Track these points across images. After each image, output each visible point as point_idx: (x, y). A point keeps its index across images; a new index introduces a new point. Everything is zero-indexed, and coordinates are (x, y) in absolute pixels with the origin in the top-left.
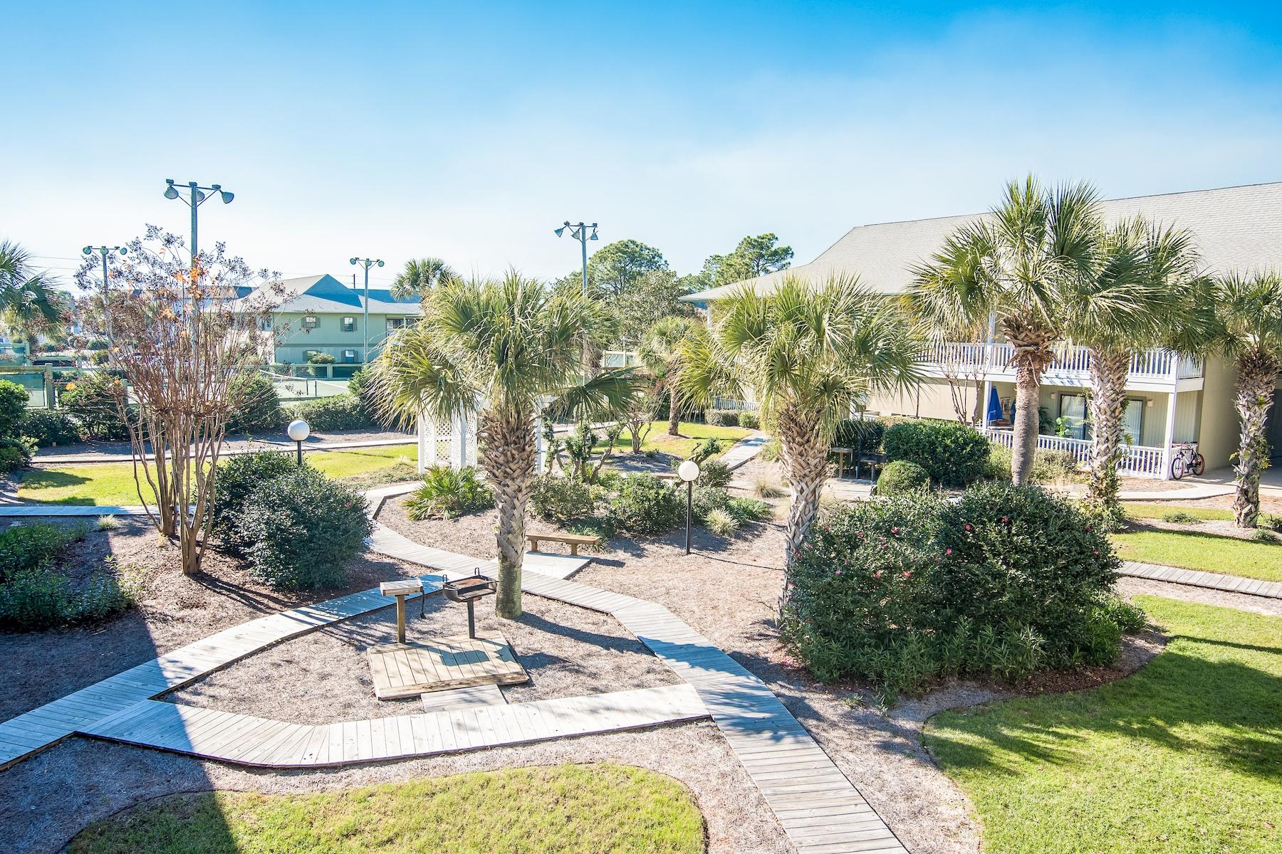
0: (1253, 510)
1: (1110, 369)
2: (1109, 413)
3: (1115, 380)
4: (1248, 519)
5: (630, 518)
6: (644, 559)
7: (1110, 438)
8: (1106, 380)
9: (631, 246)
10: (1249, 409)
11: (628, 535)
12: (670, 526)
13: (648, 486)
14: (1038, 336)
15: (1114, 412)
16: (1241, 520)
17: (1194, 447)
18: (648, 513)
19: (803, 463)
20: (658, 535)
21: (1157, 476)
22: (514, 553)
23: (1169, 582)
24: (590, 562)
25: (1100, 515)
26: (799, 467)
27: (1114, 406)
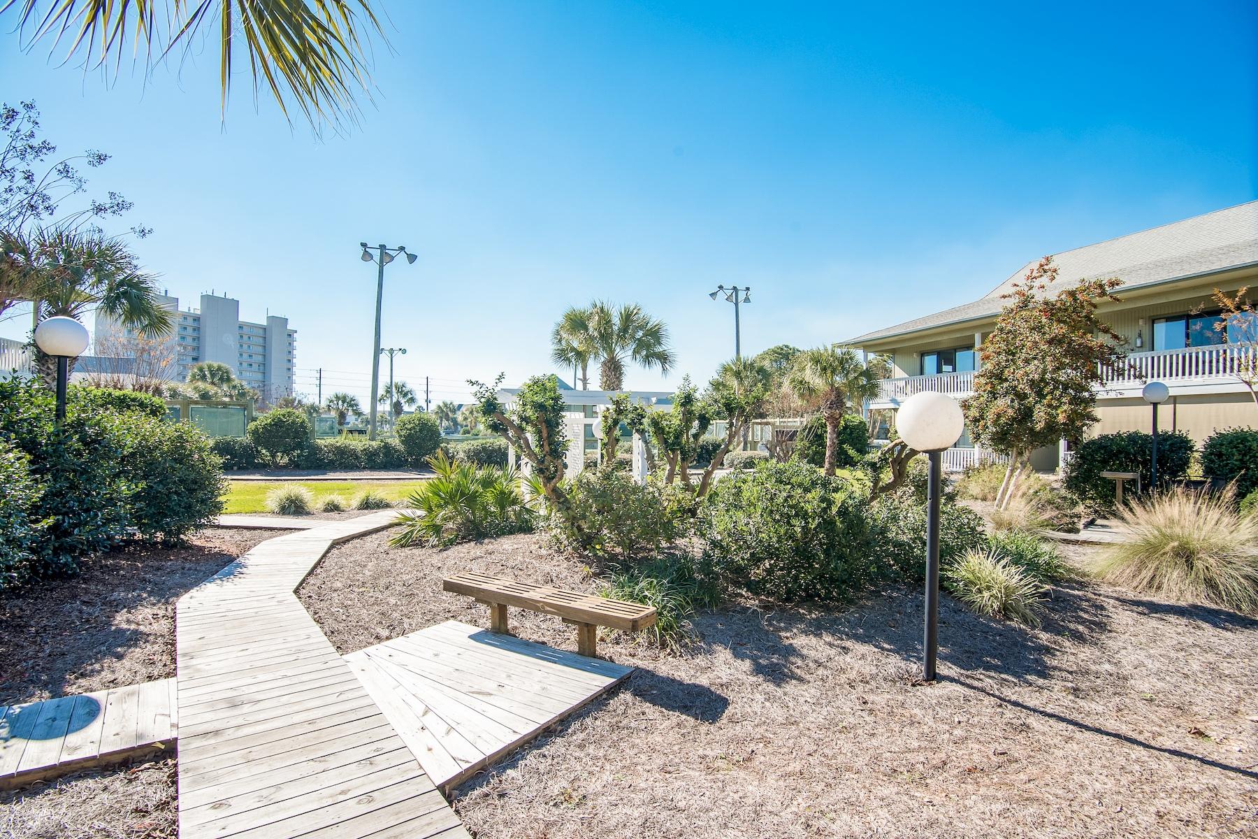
5: (756, 560)
6: (791, 687)
11: (752, 603)
12: (857, 587)
13: (800, 485)
18: (803, 553)
20: (827, 609)
24: (612, 692)
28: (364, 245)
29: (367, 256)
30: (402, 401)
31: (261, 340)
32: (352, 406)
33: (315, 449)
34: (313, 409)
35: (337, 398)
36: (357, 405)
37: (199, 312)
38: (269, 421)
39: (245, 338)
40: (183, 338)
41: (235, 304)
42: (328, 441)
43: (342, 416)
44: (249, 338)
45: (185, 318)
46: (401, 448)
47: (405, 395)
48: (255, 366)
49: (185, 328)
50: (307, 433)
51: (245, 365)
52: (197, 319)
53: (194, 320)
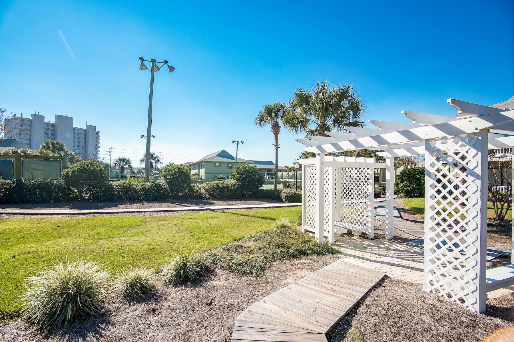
28: (141, 59)
29: (143, 67)
30: (153, 161)
31: (84, 136)
32: (127, 164)
33: (109, 188)
34: (107, 166)
35: (120, 160)
36: (130, 163)
37: (54, 123)
38: (76, 169)
39: (76, 135)
40: (47, 134)
41: (72, 119)
42: (118, 182)
43: (123, 169)
44: (78, 135)
45: (48, 125)
46: (167, 186)
47: (155, 158)
48: (81, 148)
49: (48, 130)
50: (103, 177)
51: (76, 147)
52: (53, 125)
53: (52, 126)
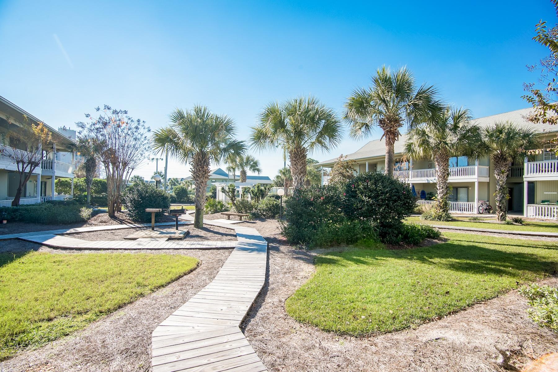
0: (504, 214)
1: (442, 161)
2: (442, 177)
3: (444, 165)
4: (502, 218)
7: (444, 187)
8: (440, 165)
9: (310, 160)
10: (499, 175)
14: (391, 125)
15: (444, 177)
16: (499, 218)
17: (488, 203)
19: (296, 168)
21: (473, 213)
22: (200, 204)
23: (460, 230)
25: (441, 216)
26: (295, 169)
27: (444, 175)
